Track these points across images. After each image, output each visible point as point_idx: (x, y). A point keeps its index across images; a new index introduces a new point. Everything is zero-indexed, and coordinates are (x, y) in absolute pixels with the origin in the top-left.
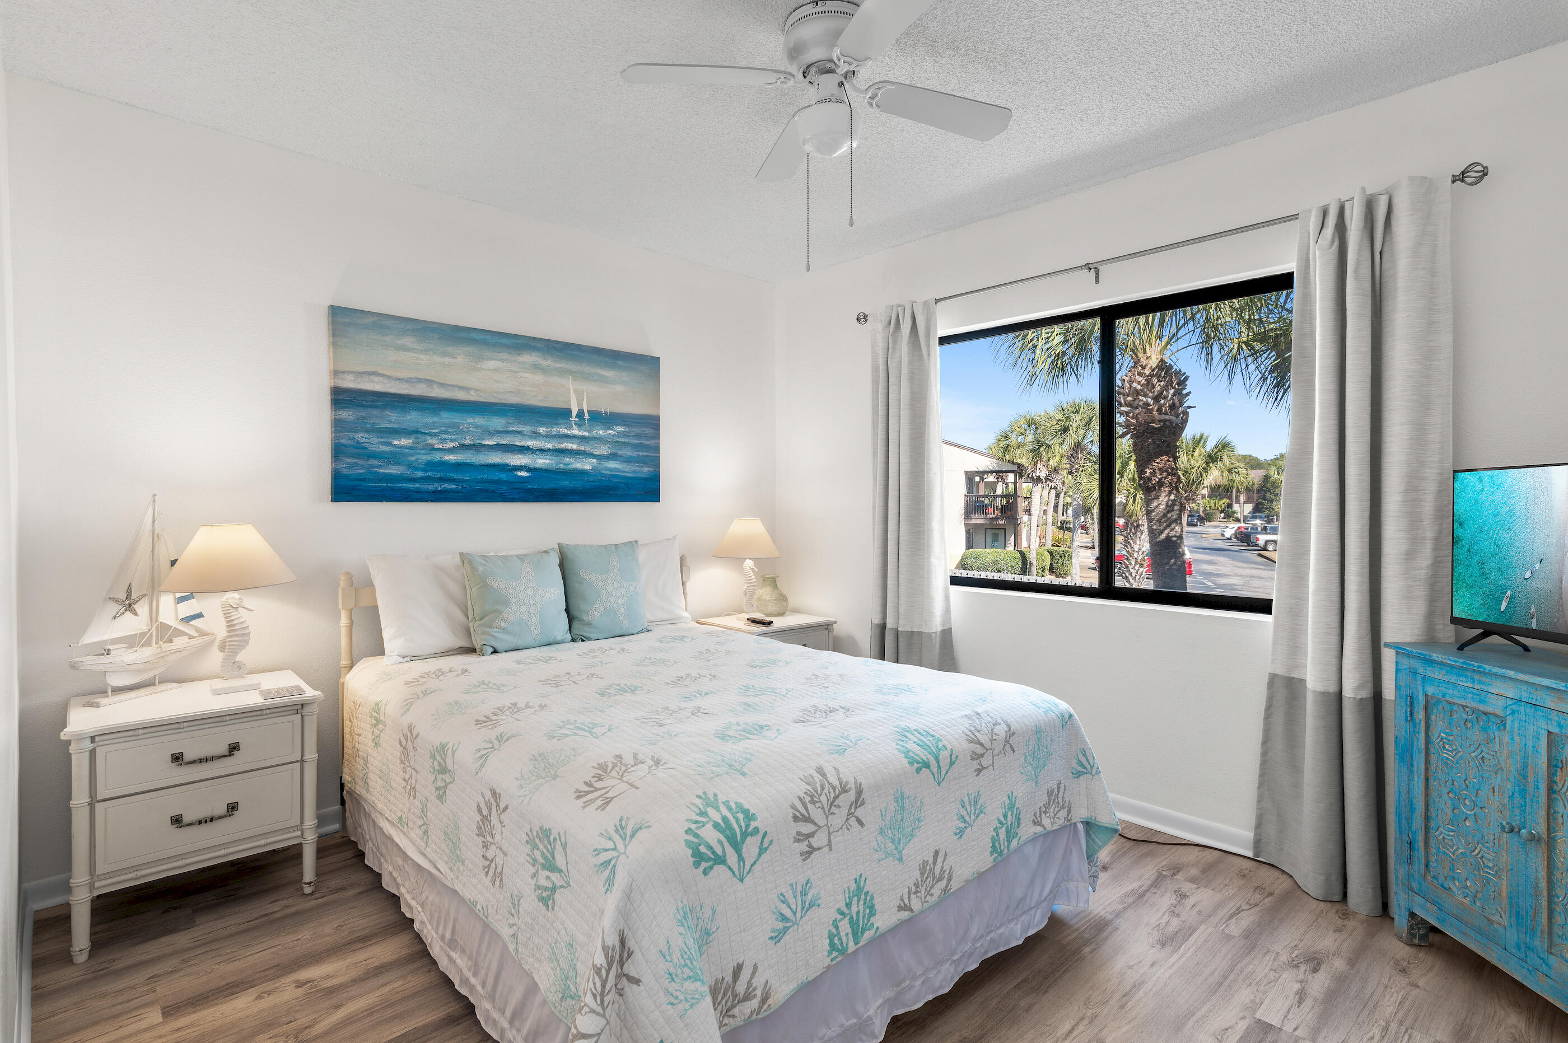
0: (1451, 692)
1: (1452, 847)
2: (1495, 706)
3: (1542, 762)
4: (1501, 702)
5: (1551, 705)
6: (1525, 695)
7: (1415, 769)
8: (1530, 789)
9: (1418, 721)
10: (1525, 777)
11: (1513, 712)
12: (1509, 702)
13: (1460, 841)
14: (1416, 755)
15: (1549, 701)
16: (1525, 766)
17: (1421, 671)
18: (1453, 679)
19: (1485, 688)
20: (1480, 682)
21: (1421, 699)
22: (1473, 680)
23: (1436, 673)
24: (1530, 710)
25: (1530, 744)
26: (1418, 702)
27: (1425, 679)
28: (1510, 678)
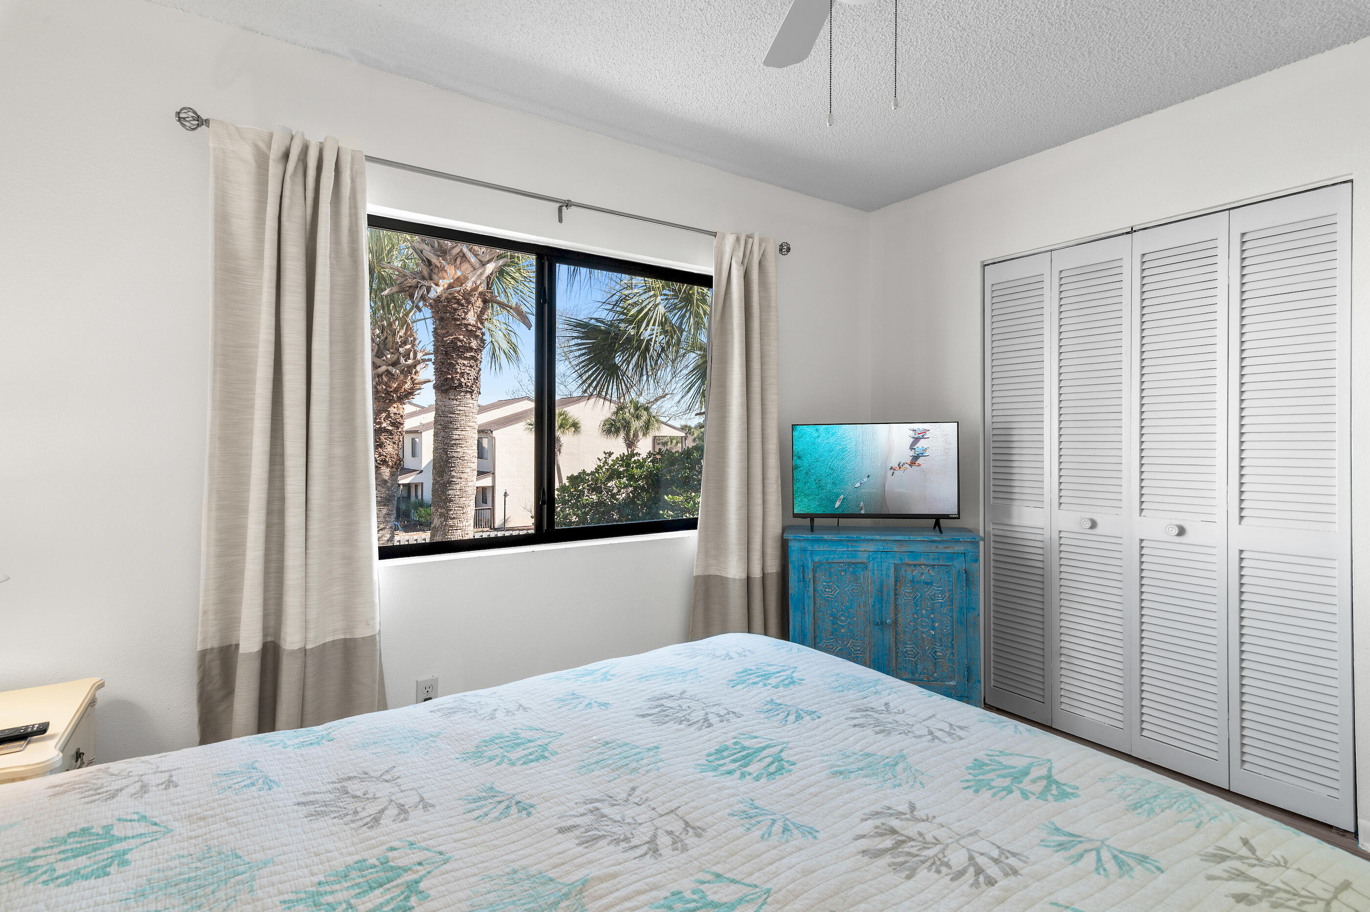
0: (832, 556)
1: (832, 649)
2: (862, 557)
3: (892, 581)
4: (866, 555)
5: (896, 550)
6: (881, 547)
7: (806, 610)
8: (885, 597)
9: (808, 580)
10: (882, 592)
11: (874, 559)
12: (871, 554)
13: (838, 643)
14: (807, 601)
15: (895, 548)
16: (882, 585)
17: (810, 548)
18: (834, 548)
19: (856, 549)
20: (852, 546)
21: (810, 565)
22: (848, 547)
23: (822, 547)
24: (883, 555)
25: (884, 573)
26: (808, 568)
27: (812, 552)
28: (877, 540)
